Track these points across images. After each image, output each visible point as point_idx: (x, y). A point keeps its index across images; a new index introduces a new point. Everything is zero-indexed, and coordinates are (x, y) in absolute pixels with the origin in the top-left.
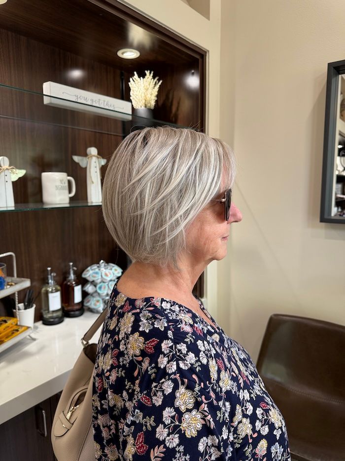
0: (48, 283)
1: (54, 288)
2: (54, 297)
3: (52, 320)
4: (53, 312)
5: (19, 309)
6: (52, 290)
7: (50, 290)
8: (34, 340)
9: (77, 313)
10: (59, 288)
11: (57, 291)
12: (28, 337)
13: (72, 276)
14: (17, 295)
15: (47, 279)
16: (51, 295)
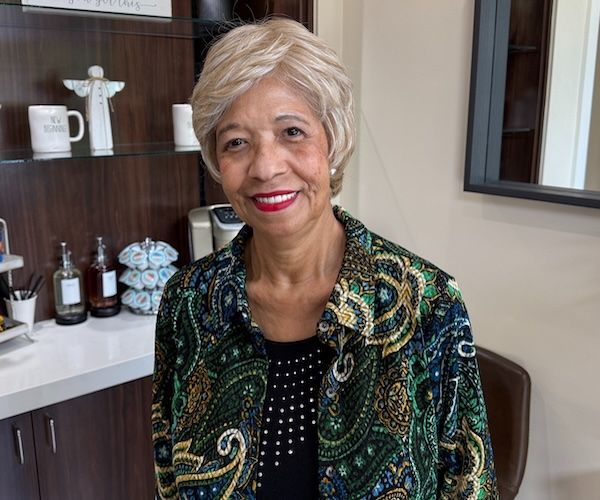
0: (62, 265)
1: (71, 273)
2: (69, 285)
3: (69, 318)
4: (71, 306)
5: (16, 299)
6: (69, 274)
7: (66, 275)
8: (32, 341)
9: (109, 311)
10: (79, 272)
11: (75, 276)
12: (24, 336)
13: (101, 258)
14: (10, 275)
15: (61, 258)
16: (64, 283)
